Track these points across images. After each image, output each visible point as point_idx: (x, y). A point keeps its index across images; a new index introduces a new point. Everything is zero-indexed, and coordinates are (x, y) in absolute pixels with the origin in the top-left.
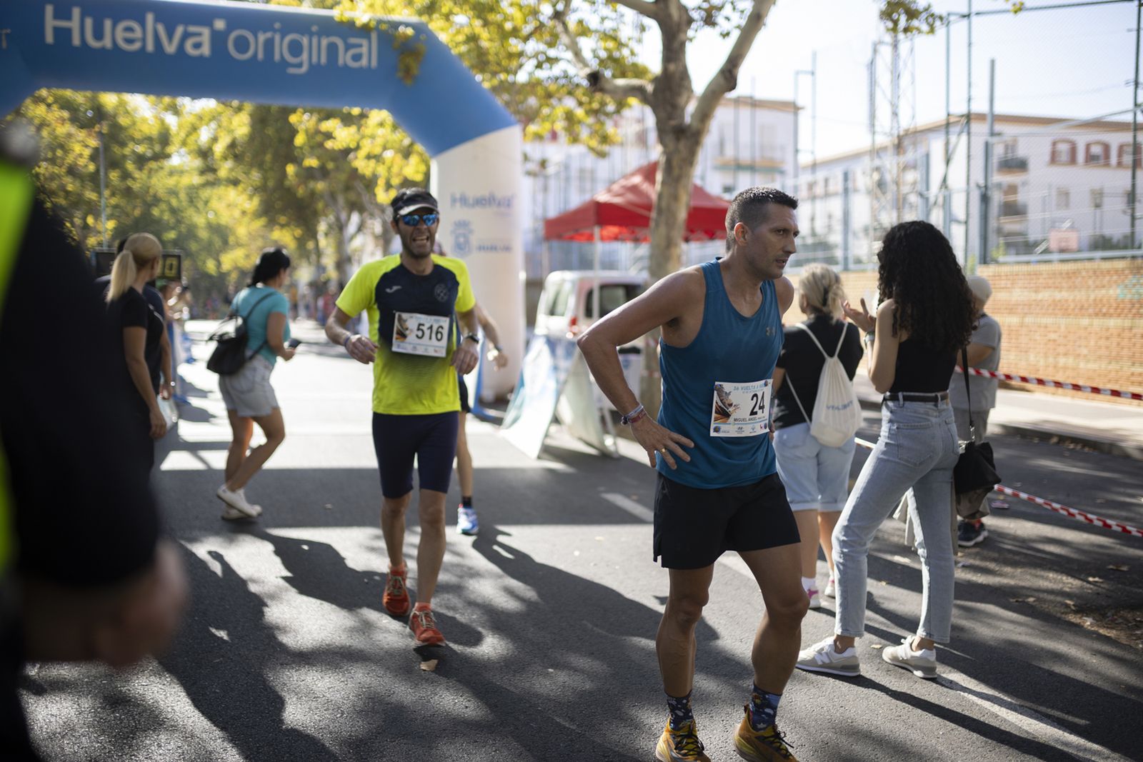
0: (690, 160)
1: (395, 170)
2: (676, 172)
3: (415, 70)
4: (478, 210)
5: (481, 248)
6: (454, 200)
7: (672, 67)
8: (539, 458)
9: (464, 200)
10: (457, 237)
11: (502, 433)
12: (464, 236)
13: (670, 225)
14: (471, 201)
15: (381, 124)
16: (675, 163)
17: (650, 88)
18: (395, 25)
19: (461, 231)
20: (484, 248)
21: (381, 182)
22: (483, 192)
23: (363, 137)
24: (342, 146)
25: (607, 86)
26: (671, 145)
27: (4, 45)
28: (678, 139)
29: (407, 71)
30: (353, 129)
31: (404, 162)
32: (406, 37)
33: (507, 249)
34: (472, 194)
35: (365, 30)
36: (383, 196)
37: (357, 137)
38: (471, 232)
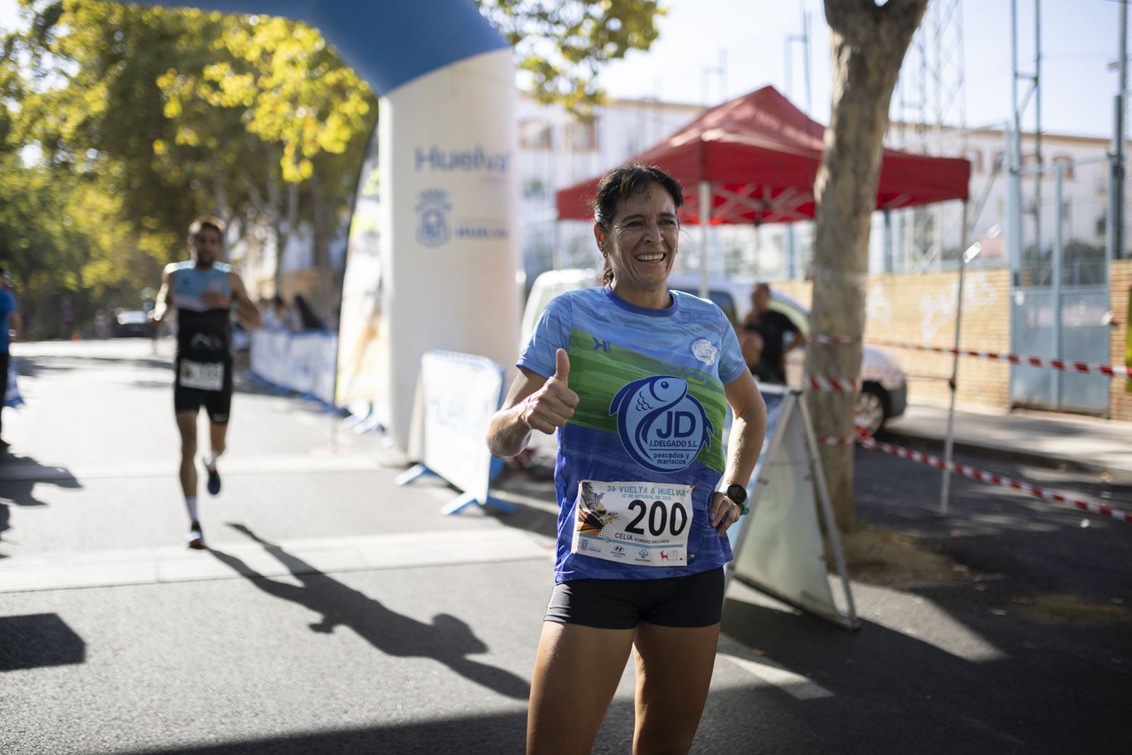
1: (308, 134)
4: (458, 174)
5: (463, 232)
6: (420, 159)
9: (435, 158)
10: (426, 216)
12: (438, 214)
14: (448, 160)
16: (871, 63)
19: (432, 206)
20: (467, 232)
21: (289, 152)
22: (465, 145)
23: (261, 91)
24: (233, 101)
26: (863, 33)
30: (247, 79)
33: (502, 234)
34: (448, 148)
36: (293, 172)
37: (253, 91)
38: (448, 207)
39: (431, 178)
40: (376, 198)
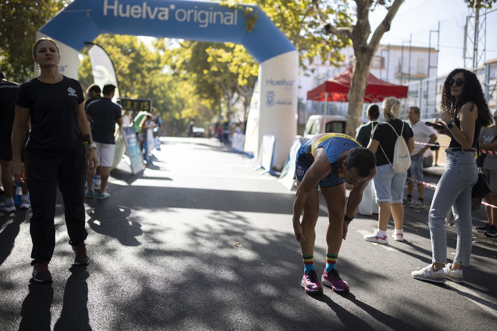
0: (368, 62)
1: (247, 71)
2: (361, 68)
3: (253, 26)
4: (278, 86)
5: (278, 103)
6: (268, 82)
7: (361, 21)
8: (292, 190)
9: (272, 82)
10: (268, 98)
11: (280, 180)
12: (271, 97)
13: (358, 91)
14: (275, 83)
15: (241, 51)
16: (361, 64)
17: (351, 30)
18: (245, 7)
19: (270, 95)
20: (279, 103)
21: (240, 76)
22: (280, 78)
23: (234, 57)
24: (225, 61)
25: (333, 31)
26: (360, 56)
27: (88, 16)
28: (363, 53)
29: (250, 26)
30: (230, 54)
31: (251, 68)
32: (250, 12)
33: (290, 104)
34: (275, 79)
35: (232, 9)
36: (241, 82)
37: (232, 57)
38: (274, 96)
39: (271, 88)
40: (257, 92)
